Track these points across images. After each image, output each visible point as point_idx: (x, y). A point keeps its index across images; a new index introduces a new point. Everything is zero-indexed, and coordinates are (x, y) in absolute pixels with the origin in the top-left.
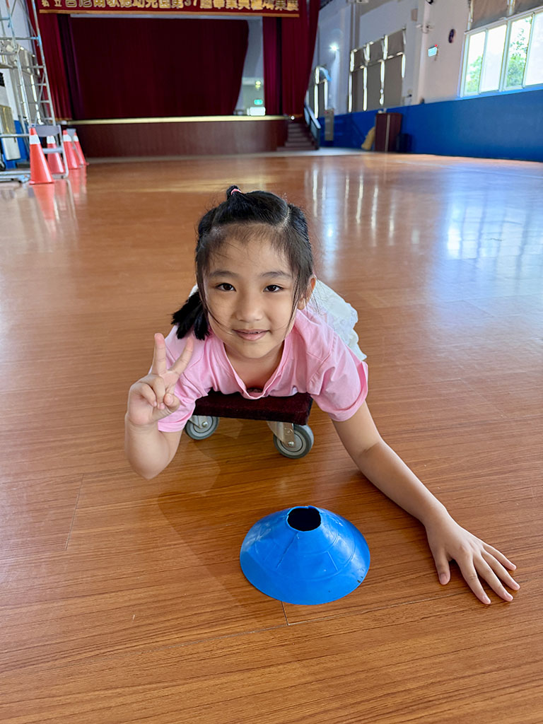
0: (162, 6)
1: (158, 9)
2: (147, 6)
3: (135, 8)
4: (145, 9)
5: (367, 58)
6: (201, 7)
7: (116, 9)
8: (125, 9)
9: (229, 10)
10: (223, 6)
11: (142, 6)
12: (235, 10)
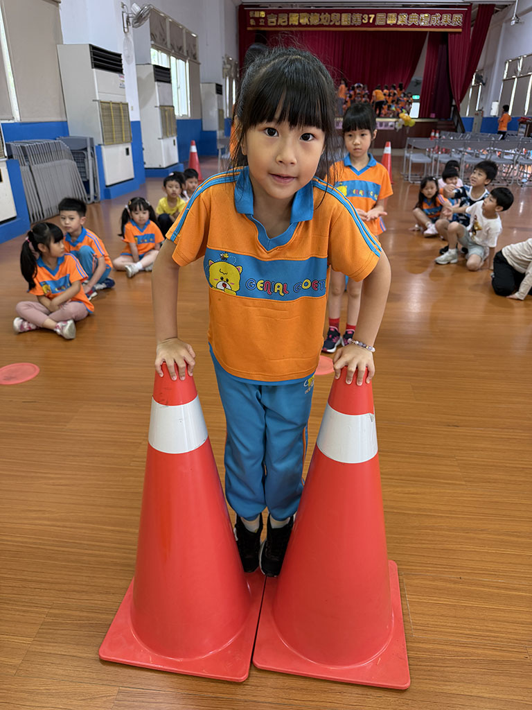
0: (344, 23)
1: (341, 26)
2: (332, 24)
3: (322, 26)
4: (329, 26)
5: (519, 69)
6: (376, 24)
7: (307, 26)
8: (313, 26)
9: (400, 26)
10: (395, 22)
11: (327, 24)
12: (405, 26)
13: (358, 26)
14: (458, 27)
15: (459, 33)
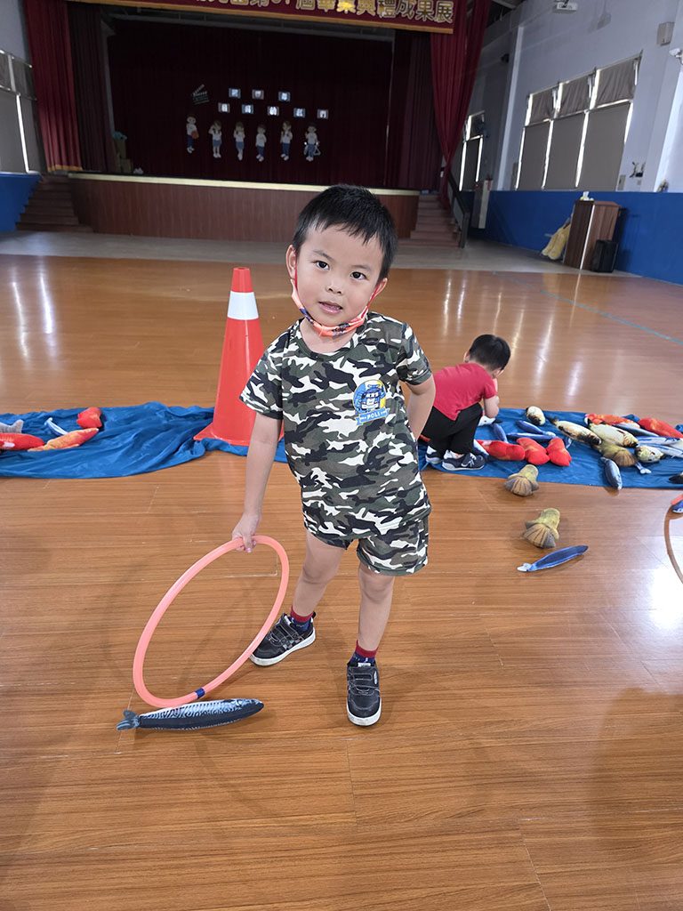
1: (228, 5)
5: (557, 105)
6: (297, 7)
9: (342, 14)
13: (263, 9)
14: (445, 25)
15: (448, 35)
